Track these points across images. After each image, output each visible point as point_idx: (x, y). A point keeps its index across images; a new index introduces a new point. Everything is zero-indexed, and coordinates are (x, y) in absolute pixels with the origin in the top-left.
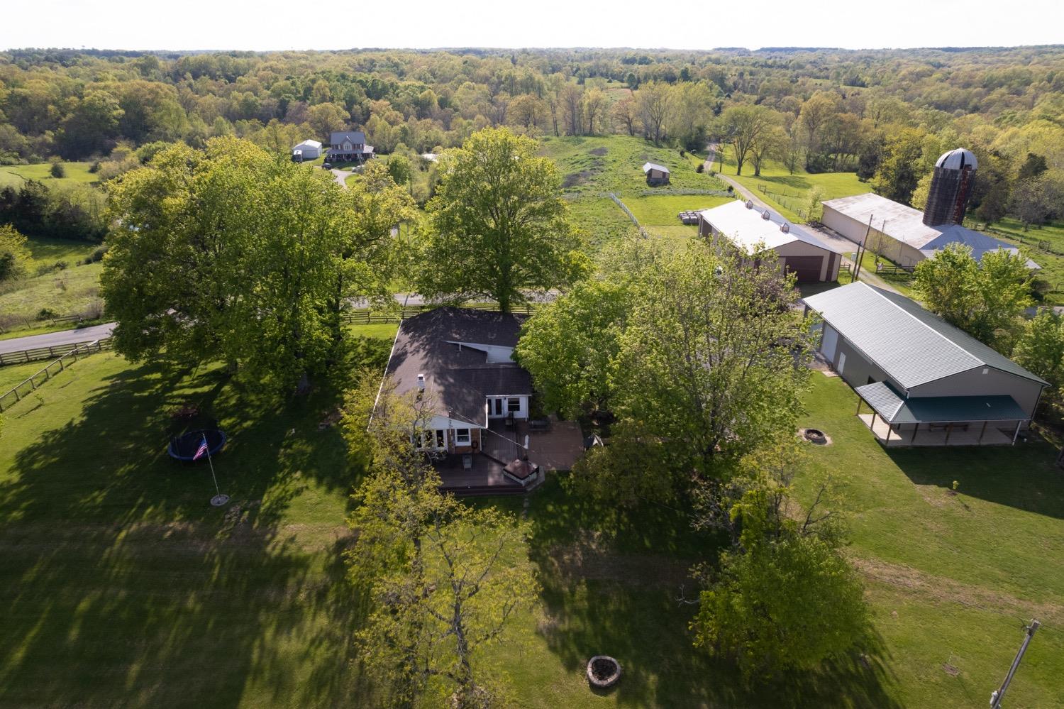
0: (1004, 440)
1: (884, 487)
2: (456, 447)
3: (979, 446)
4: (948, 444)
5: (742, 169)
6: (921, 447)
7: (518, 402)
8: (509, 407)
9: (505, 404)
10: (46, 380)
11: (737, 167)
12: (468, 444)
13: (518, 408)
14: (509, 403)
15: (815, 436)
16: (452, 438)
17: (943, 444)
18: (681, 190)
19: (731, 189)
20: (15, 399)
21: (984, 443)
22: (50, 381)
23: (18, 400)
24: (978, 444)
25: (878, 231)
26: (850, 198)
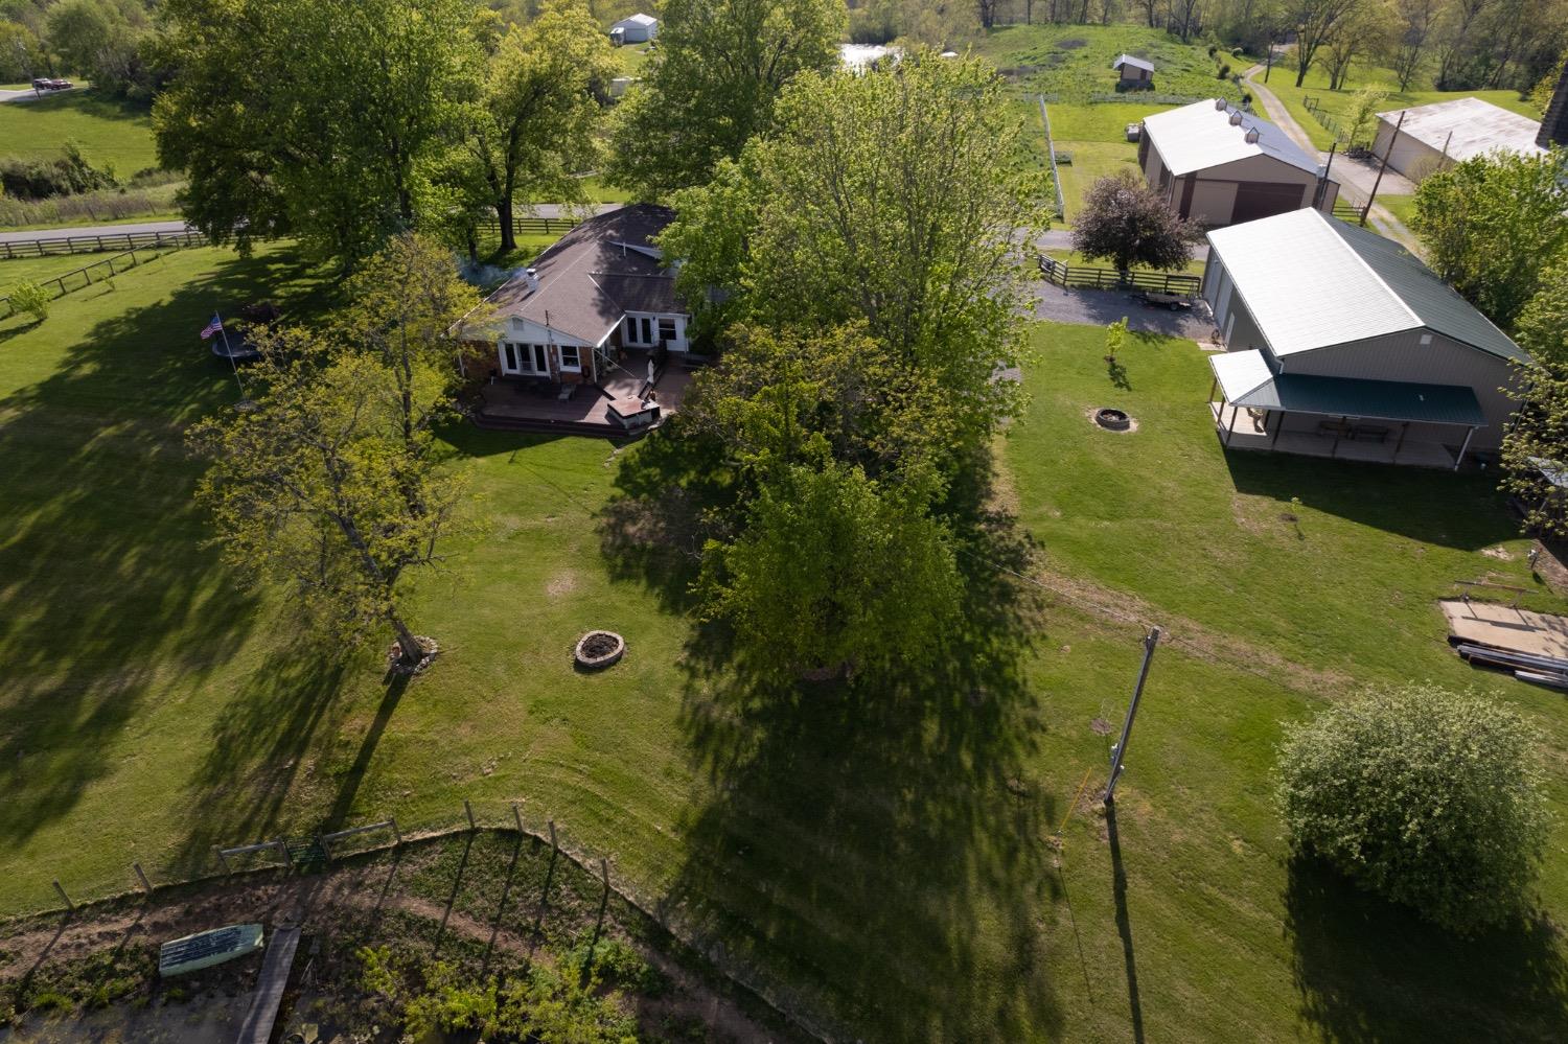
0: (1445, 461)
1: (1178, 495)
2: (562, 373)
3: (1393, 466)
4: (1337, 456)
5: (1305, 78)
6: (1288, 455)
7: (673, 326)
8: (661, 332)
9: (655, 327)
10: (132, 267)
11: (1297, 73)
12: (577, 370)
13: (672, 335)
14: (661, 326)
15: (1114, 418)
16: (554, 359)
17: (1329, 455)
18: (1161, 98)
19: (1248, 99)
20: (86, 282)
21: (1400, 461)
22: (136, 268)
23: (89, 284)
24: (1391, 461)
25: (1437, 152)
26: (1430, 107)
